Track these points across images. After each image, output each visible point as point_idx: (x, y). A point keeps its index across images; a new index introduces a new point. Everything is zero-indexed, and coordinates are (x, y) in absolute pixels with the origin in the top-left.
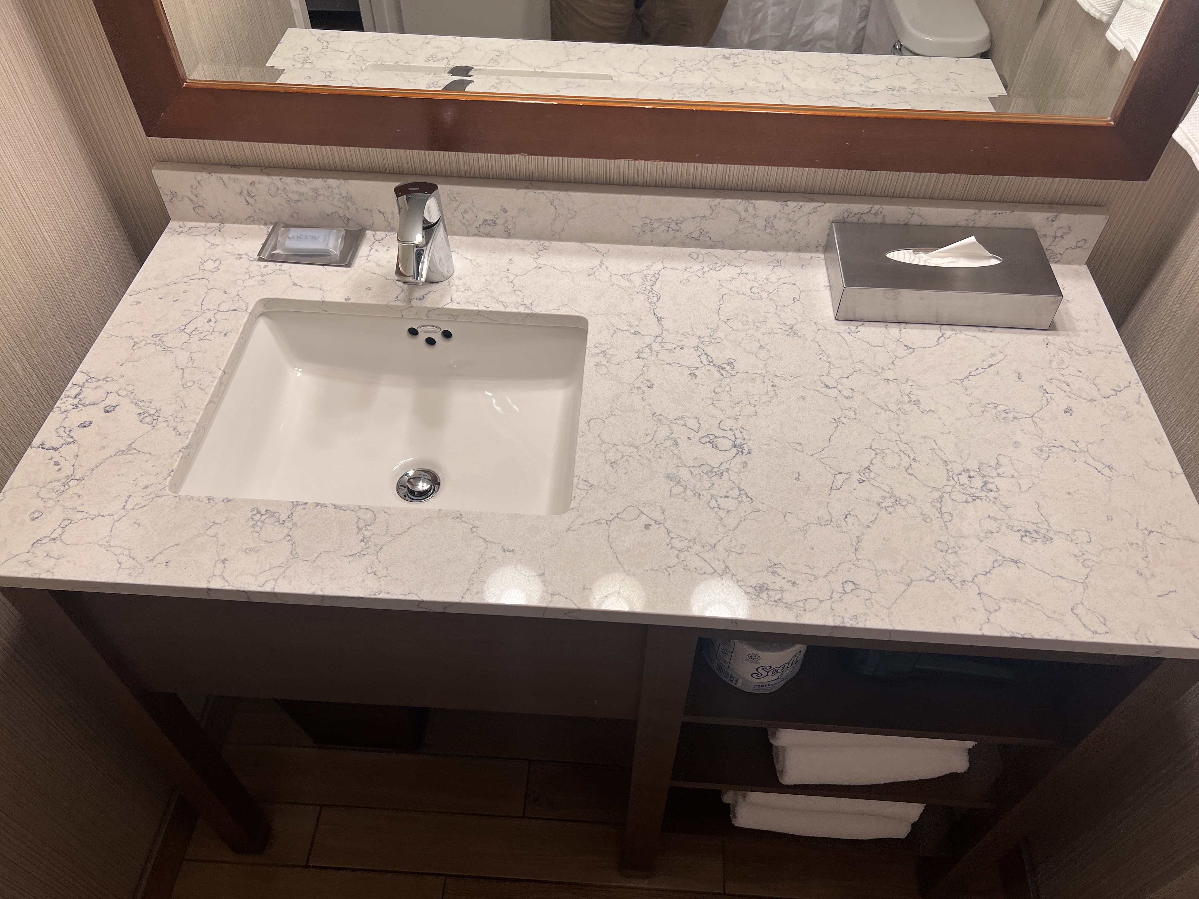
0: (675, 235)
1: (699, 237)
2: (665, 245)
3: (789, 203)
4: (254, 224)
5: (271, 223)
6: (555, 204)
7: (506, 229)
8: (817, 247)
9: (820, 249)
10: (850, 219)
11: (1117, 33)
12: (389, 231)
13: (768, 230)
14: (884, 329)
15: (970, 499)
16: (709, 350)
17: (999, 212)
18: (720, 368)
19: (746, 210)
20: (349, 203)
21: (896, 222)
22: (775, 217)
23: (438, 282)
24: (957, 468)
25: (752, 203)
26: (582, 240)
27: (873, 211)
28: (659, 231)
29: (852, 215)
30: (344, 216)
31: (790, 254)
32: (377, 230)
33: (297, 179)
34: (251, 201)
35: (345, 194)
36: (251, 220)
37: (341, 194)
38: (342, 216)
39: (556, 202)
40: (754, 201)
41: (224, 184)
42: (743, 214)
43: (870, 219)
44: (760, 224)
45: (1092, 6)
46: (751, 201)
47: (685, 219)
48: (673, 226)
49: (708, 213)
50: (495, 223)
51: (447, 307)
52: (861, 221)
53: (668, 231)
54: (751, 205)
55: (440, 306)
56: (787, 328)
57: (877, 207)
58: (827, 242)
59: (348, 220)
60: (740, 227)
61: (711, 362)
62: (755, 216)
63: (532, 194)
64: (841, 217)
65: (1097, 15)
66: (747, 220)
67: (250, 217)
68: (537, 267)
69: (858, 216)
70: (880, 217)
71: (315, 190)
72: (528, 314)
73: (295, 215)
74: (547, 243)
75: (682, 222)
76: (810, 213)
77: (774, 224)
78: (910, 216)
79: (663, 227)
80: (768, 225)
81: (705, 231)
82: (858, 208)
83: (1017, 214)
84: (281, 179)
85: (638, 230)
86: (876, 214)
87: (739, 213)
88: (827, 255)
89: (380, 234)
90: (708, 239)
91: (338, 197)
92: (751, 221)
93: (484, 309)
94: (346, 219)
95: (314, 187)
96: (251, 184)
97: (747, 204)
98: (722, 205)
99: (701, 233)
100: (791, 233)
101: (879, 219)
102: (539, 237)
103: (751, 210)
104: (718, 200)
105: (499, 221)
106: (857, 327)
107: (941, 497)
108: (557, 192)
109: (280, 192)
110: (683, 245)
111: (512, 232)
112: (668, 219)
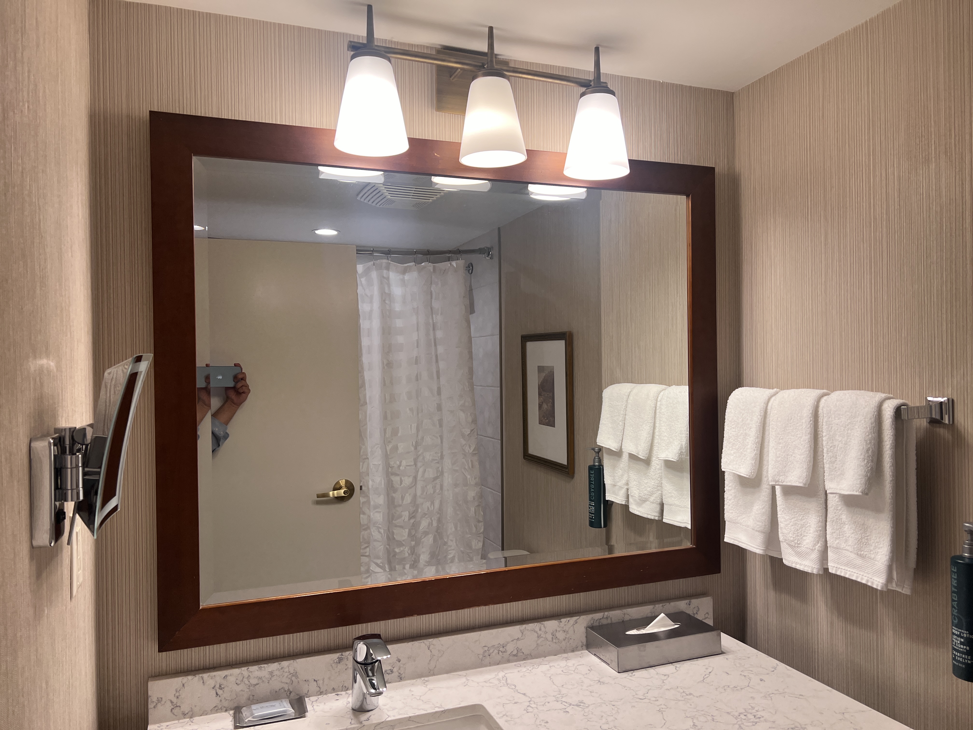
0: (503, 656)
1: (517, 653)
2: (498, 664)
3: (562, 620)
4: (217, 713)
5: (231, 709)
6: (431, 648)
7: (399, 675)
8: (582, 646)
9: (584, 647)
10: (595, 624)
11: (668, 518)
12: (319, 695)
13: (554, 641)
14: (646, 671)
15: (754, 724)
16: (564, 699)
17: (664, 604)
18: (577, 705)
19: (540, 630)
20: (293, 678)
21: (618, 621)
22: (556, 631)
23: (372, 710)
24: (737, 714)
25: (543, 624)
26: (447, 672)
27: (605, 616)
28: (494, 654)
29: (595, 621)
30: (289, 689)
31: (569, 654)
32: (310, 697)
33: (259, 666)
34: (220, 692)
35: (292, 671)
36: (216, 709)
37: (289, 672)
38: (287, 690)
39: (432, 647)
40: (543, 623)
41: (203, 682)
42: (539, 632)
43: (604, 622)
44: (549, 637)
45: (648, 514)
46: (542, 623)
47: (508, 643)
48: (501, 649)
49: (519, 635)
50: (392, 671)
51: (388, 720)
52: (600, 624)
53: (499, 653)
54: (543, 625)
55: (383, 720)
56: (597, 682)
57: (606, 613)
58: (587, 641)
59: (291, 692)
60: (539, 642)
61: (570, 704)
62: (546, 633)
63: (416, 644)
64: (590, 624)
65: (652, 518)
66: (542, 636)
67: (215, 707)
68: (429, 690)
69: (598, 621)
70: (609, 619)
71: (271, 673)
72: (442, 711)
73: (251, 697)
74: (426, 679)
75: (506, 645)
76: (574, 624)
77: (557, 636)
78: (623, 616)
79: (496, 651)
80: (553, 637)
81: (520, 649)
82: (598, 616)
83: (672, 604)
84: (248, 668)
85: (481, 657)
86: (607, 618)
87: (537, 632)
88: (590, 650)
89: (313, 698)
90: (522, 654)
91: (286, 674)
92: (544, 636)
93: (413, 715)
94: (289, 692)
95: (270, 671)
96: (224, 677)
97: (540, 625)
98: (527, 628)
99: (517, 651)
100: (567, 640)
101: (609, 621)
102: (420, 676)
103: (543, 628)
104: (524, 626)
105: (395, 670)
106: (632, 673)
107: (740, 726)
108: (432, 640)
109: (244, 680)
110: (509, 661)
111: (403, 676)
112: (498, 644)
